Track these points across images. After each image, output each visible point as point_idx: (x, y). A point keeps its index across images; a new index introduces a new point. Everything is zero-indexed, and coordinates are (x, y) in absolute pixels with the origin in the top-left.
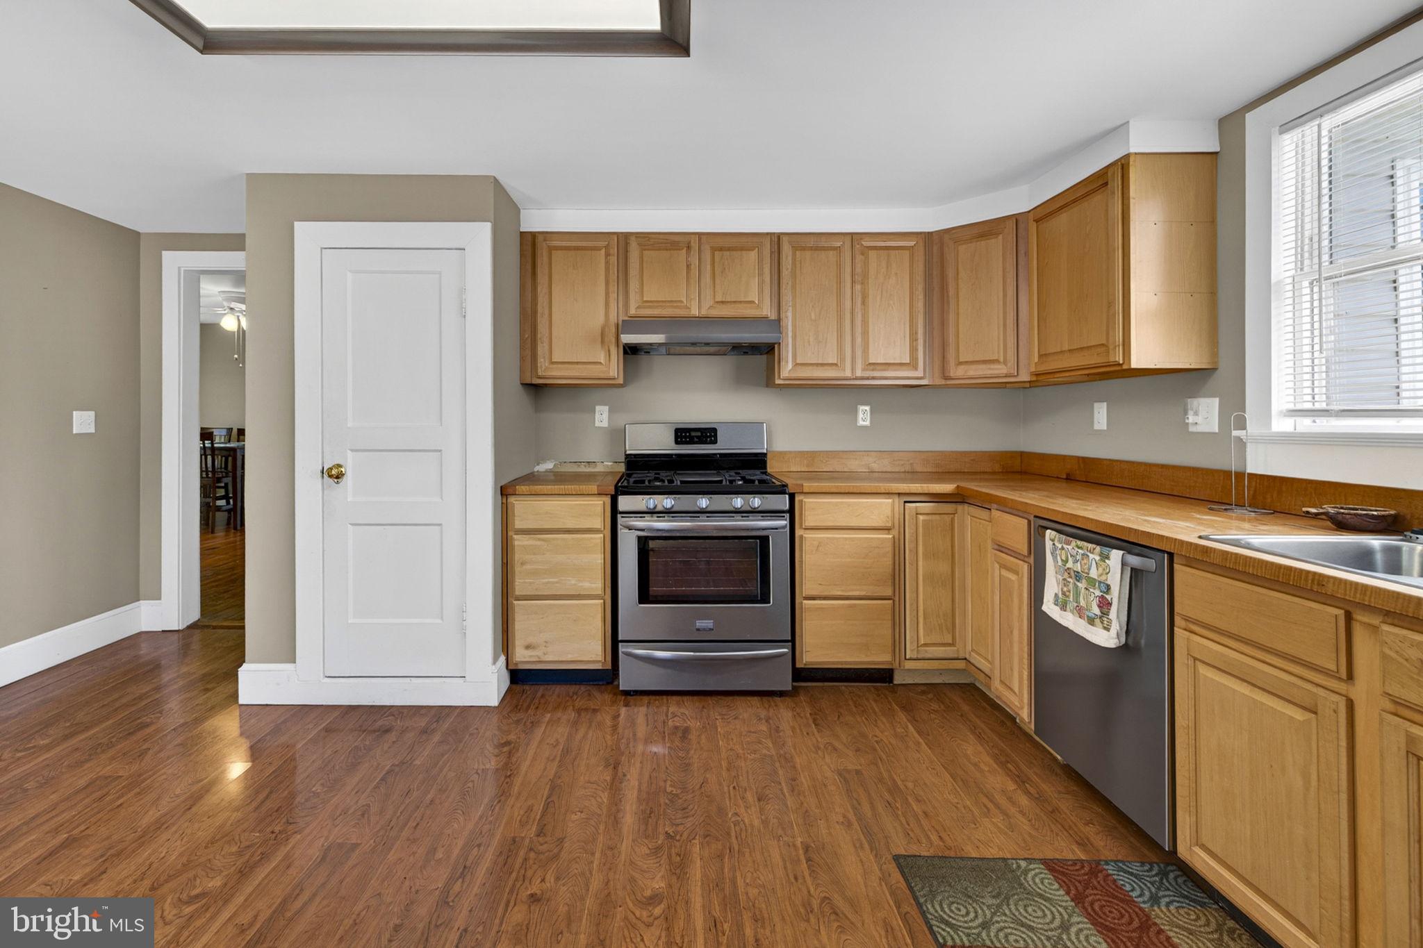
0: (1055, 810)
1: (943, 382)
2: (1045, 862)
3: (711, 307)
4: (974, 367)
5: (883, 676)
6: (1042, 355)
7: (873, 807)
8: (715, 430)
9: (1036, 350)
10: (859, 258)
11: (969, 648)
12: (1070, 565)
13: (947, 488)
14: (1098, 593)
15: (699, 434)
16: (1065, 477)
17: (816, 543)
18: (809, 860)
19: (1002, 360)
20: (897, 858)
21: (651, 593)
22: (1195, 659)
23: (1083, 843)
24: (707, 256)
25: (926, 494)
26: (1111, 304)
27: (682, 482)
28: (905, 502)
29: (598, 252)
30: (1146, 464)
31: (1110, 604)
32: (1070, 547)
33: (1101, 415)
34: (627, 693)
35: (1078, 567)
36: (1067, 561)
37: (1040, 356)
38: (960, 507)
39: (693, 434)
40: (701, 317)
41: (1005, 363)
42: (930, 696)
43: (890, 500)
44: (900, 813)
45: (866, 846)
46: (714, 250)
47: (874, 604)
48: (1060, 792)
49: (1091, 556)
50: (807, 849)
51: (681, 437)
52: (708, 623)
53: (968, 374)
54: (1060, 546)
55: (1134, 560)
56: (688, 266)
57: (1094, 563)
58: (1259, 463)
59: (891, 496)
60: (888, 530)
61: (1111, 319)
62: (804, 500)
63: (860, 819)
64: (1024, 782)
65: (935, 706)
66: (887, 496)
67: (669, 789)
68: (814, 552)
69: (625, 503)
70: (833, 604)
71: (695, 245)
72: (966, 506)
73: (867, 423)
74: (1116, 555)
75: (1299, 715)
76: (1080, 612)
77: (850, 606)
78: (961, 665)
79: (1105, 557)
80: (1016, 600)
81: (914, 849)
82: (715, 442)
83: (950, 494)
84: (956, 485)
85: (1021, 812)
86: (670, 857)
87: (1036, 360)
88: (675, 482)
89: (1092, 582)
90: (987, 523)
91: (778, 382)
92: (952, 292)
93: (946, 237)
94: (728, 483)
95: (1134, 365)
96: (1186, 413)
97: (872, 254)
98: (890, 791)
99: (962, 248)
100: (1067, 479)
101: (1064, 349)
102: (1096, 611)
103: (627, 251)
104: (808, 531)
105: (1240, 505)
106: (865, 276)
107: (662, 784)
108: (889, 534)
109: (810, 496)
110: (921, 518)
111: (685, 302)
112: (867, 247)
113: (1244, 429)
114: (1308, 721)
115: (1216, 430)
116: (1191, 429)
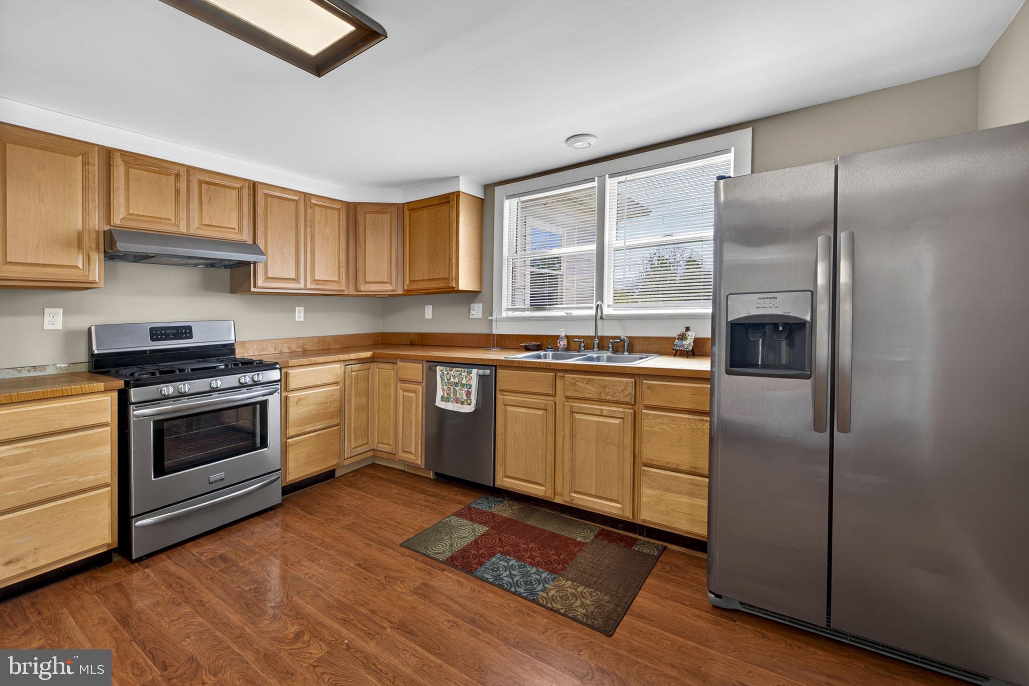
0: (443, 496)
1: (356, 293)
2: (453, 515)
3: (198, 228)
4: (374, 285)
5: (328, 476)
6: (411, 281)
7: (375, 534)
8: (190, 328)
9: (408, 278)
10: (309, 211)
11: (376, 442)
12: (452, 380)
13: (367, 354)
14: (466, 390)
15: (175, 331)
16: (409, 343)
17: (296, 400)
18: (364, 569)
19: (389, 282)
20: (402, 545)
21: (166, 466)
22: (506, 405)
23: (460, 503)
24: (195, 186)
25: (355, 359)
26: (450, 259)
27: (192, 370)
28: (345, 365)
29: (74, 158)
30: (452, 334)
31: (470, 393)
32: (452, 372)
33: (429, 312)
34: (139, 560)
35: (456, 380)
36: (450, 378)
37: (410, 281)
38: (372, 365)
39: (168, 332)
40: (188, 235)
41: (391, 283)
42: (359, 476)
43: (339, 365)
44: (387, 528)
45: (384, 548)
46: (201, 182)
47: (331, 431)
48: (440, 490)
49: (463, 374)
50: (359, 565)
51: (157, 335)
52: (221, 475)
53: (371, 289)
54: (446, 373)
55: (481, 372)
56: (177, 191)
57: (464, 377)
58: (499, 329)
59: (339, 362)
60: (337, 383)
61: (450, 266)
62: (289, 371)
63: (372, 540)
64: (425, 493)
65: (364, 479)
66: (337, 363)
67: (247, 589)
68: (295, 406)
69: (135, 394)
70: (306, 437)
71: (184, 177)
72: (376, 364)
73: (302, 319)
74: (475, 371)
75: (540, 412)
76: (457, 401)
77: (317, 435)
78: (371, 453)
79: (469, 373)
80: (414, 407)
81: (406, 537)
82: (191, 337)
83: (369, 358)
84: (372, 352)
85: (433, 503)
86: (287, 615)
87: (408, 283)
88: (187, 370)
89: (463, 385)
90: (391, 371)
91: (253, 290)
92: (362, 240)
93: (359, 207)
94: (233, 366)
95: (460, 289)
96: (470, 310)
97: (317, 209)
98: (376, 523)
99: (368, 216)
100: (410, 345)
101: (425, 278)
102: (465, 397)
103: (110, 165)
104: (291, 393)
105: (494, 347)
106: (313, 221)
107: (238, 589)
108: (338, 386)
109: (293, 368)
110: (354, 373)
111: (174, 221)
112: (314, 204)
113: (492, 316)
114: (544, 413)
115: (481, 317)
116: (471, 317)
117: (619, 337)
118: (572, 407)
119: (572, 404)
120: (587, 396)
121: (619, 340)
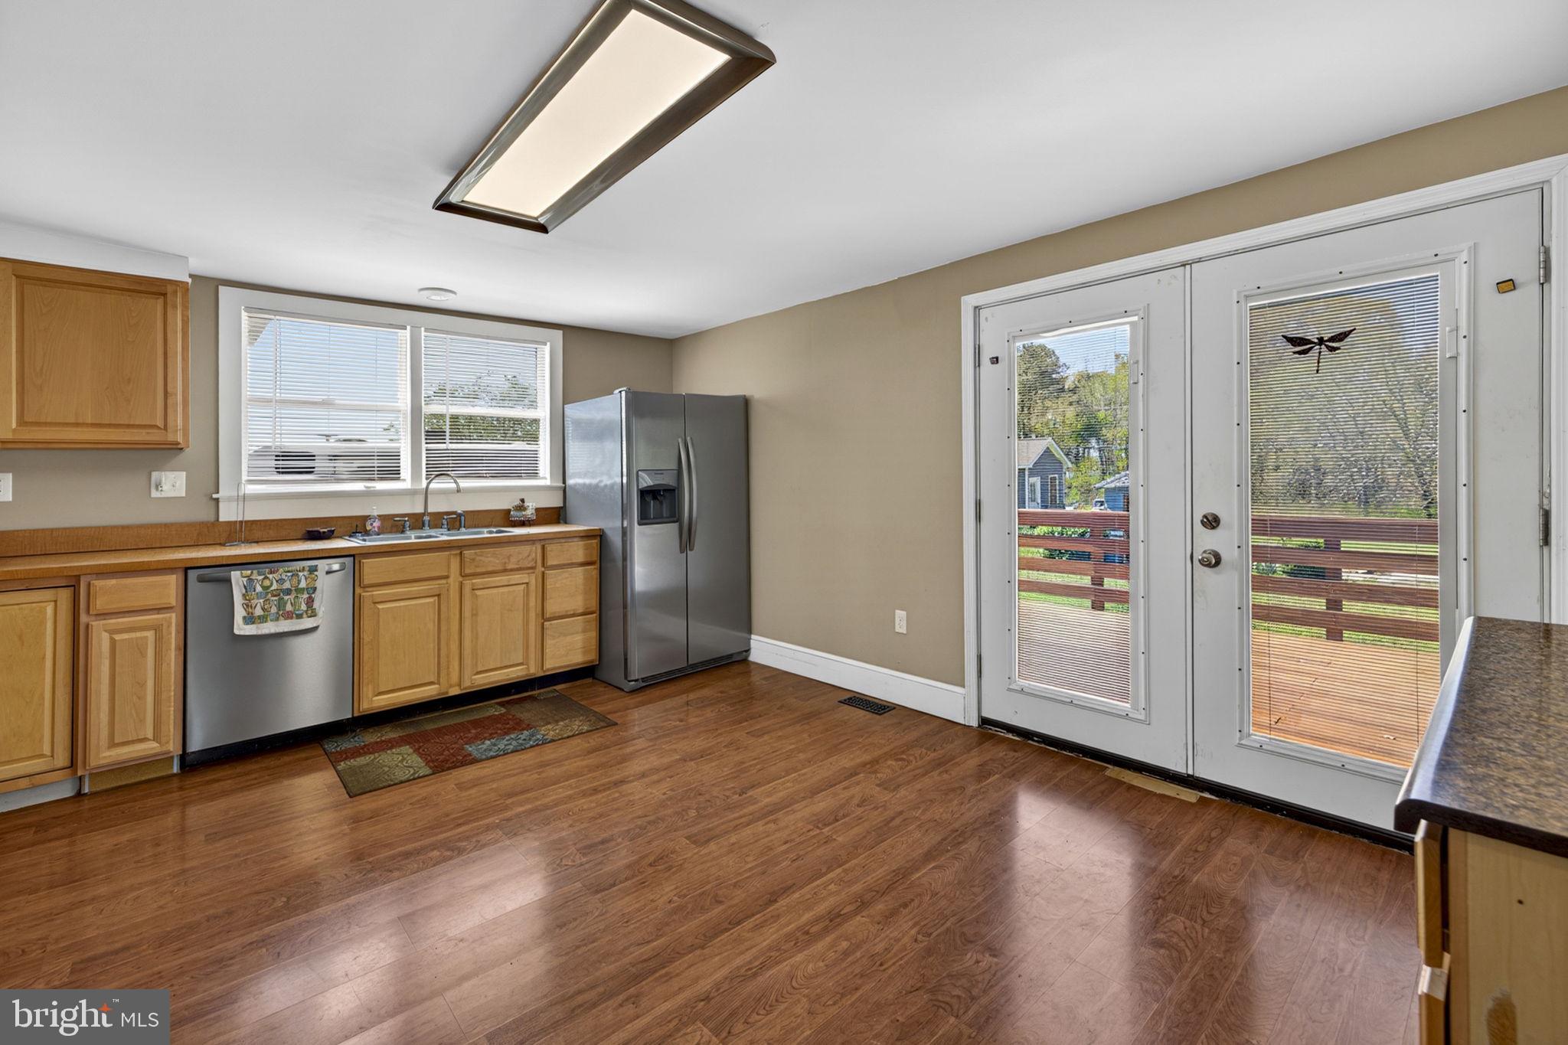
12: (274, 587)
14: (306, 596)
22: (376, 603)
26: (168, 395)
31: (313, 600)
32: (275, 575)
36: (270, 586)
49: (301, 574)
54: (261, 578)
57: (303, 578)
61: (169, 406)
75: (427, 600)
76: (287, 616)
89: (301, 590)
90: (45, 604)
102: (304, 607)
113: (218, 493)
114: (435, 601)
115: (184, 495)
116: (154, 494)
117: (454, 513)
118: (473, 584)
119: (474, 581)
120: (490, 569)
121: (455, 516)
